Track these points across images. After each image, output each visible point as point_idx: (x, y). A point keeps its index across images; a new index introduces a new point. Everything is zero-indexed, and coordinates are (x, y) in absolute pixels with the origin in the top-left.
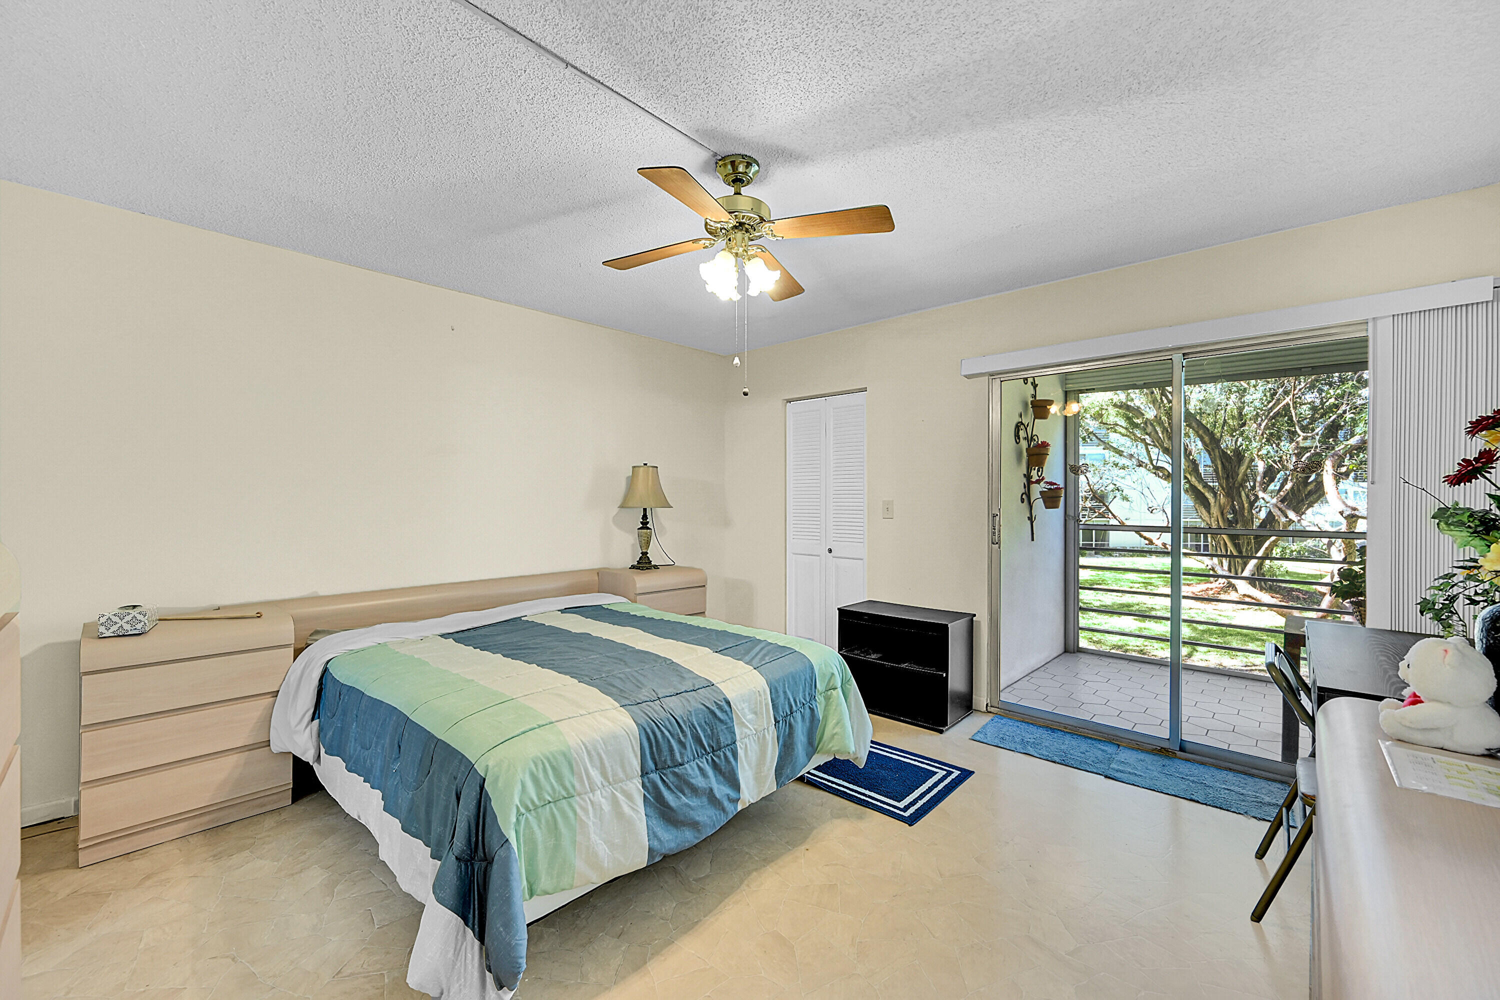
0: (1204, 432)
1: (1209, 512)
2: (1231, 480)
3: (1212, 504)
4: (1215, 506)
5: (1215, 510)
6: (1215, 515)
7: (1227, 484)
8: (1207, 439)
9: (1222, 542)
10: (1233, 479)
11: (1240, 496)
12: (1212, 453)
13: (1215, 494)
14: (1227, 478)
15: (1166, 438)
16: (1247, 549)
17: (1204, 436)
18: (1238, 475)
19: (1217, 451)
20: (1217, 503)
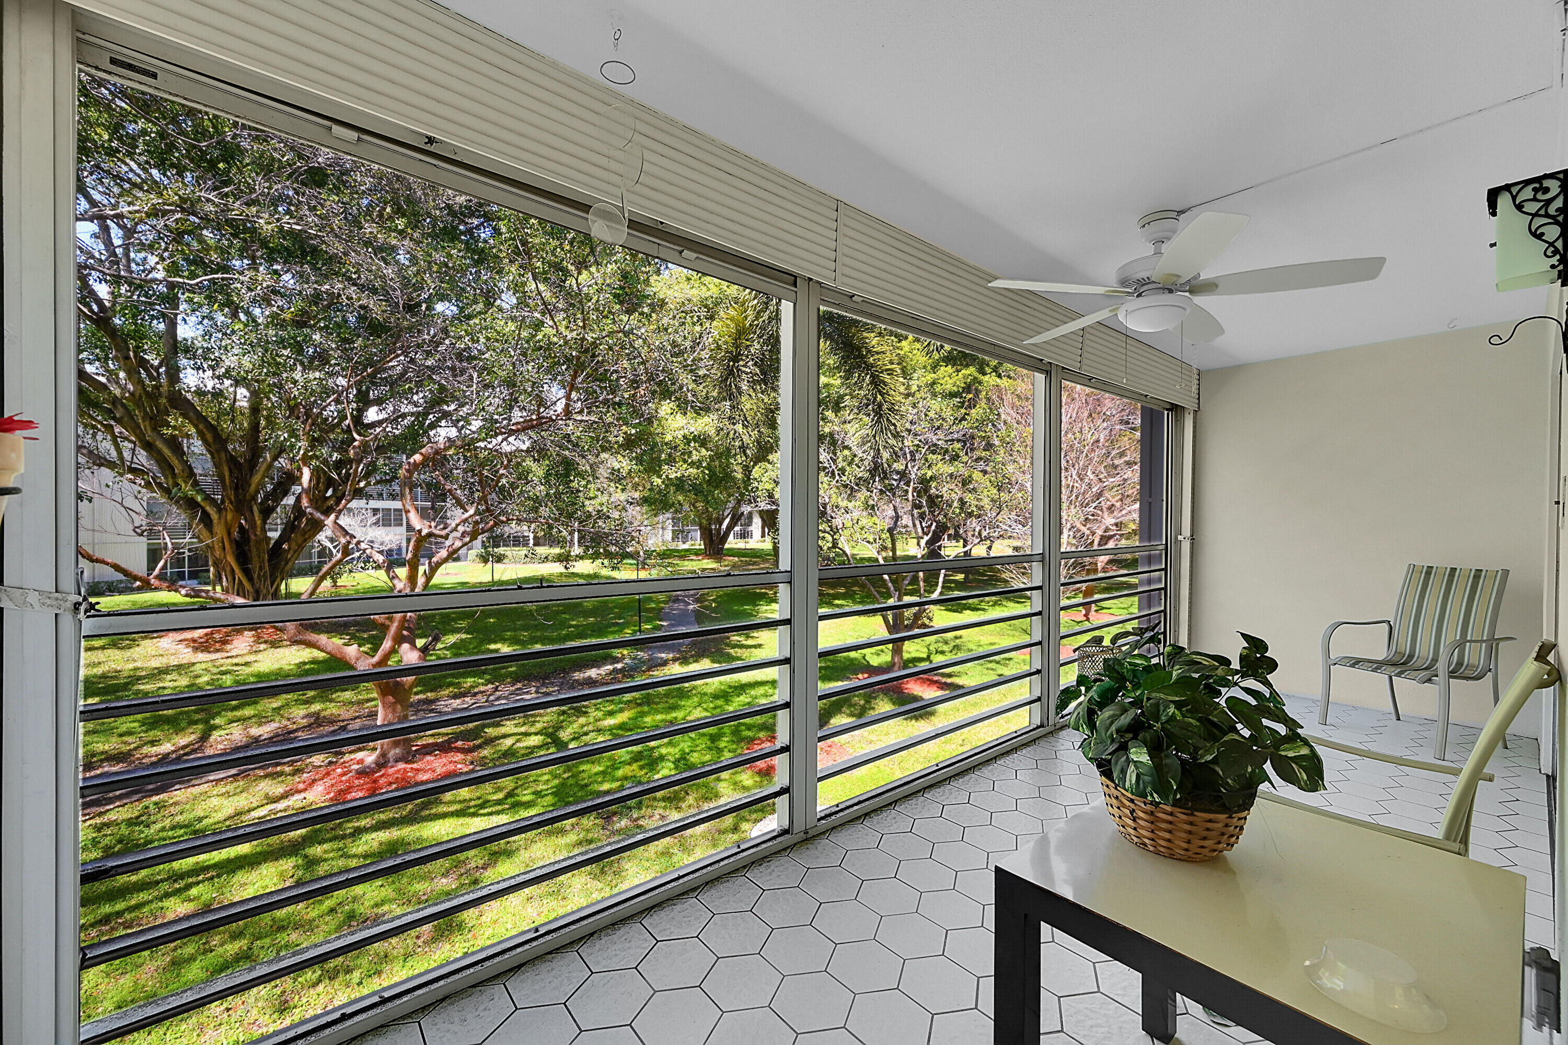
0: (206, 427)
1: (211, 532)
2: (240, 491)
3: (215, 521)
4: (219, 523)
5: (219, 530)
6: (219, 536)
7: (236, 495)
8: (209, 436)
9: (228, 569)
10: (243, 490)
11: (252, 511)
12: (216, 455)
13: (220, 511)
14: (236, 489)
15: (148, 428)
16: (259, 574)
17: (206, 433)
18: (250, 485)
19: (223, 455)
20: (223, 521)
